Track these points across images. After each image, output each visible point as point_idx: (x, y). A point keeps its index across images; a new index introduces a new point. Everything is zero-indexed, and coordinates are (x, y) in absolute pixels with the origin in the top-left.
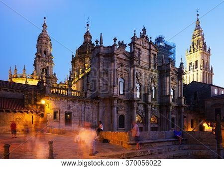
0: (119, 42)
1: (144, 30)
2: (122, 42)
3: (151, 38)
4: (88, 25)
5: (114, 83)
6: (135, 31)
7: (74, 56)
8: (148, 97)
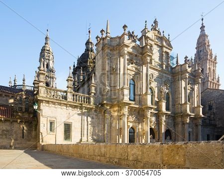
0: (129, 32)
1: (155, 22)
2: (133, 33)
3: (163, 32)
4: (89, 32)
5: (124, 84)
6: (146, 22)
7: (76, 66)
8: (161, 106)
